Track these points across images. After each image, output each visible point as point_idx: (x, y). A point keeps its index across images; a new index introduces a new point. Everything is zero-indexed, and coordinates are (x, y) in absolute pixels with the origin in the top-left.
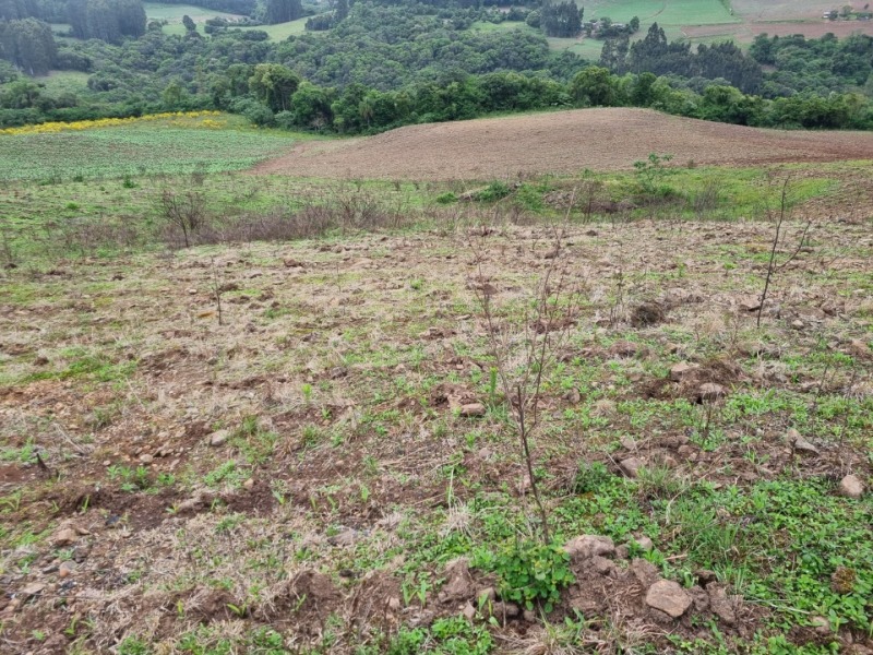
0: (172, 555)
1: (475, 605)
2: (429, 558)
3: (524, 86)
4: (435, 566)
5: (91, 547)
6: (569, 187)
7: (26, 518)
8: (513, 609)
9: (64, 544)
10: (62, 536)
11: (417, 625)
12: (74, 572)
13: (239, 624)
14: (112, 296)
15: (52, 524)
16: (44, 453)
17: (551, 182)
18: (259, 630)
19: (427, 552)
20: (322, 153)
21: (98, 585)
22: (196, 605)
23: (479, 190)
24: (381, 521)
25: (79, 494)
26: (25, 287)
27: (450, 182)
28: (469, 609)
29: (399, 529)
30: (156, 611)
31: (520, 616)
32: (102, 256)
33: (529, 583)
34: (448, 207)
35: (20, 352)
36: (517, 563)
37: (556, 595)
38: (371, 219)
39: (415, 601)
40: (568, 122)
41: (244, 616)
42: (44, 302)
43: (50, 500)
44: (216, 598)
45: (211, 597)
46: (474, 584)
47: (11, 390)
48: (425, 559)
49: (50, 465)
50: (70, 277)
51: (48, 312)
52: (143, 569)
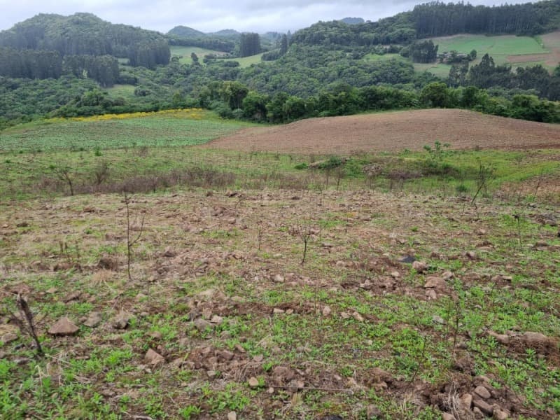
3: (388, 95)
17: (368, 159)
23: (322, 162)
34: (303, 172)
40: (410, 118)
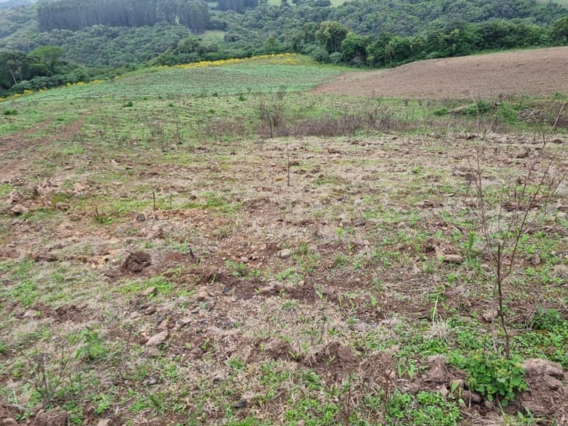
0: (257, 316)
1: (449, 388)
2: (416, 351)
3: (512, 30)
4: (421, 357)
5: (215, 303)
6: (541, 106)
7: (184, 282)
8: (477, 398)
9: (202, 299)
10: (202, 294)
11: (407, 392)
12: (206, 315)
13: (295, 364)
14: (229, 164)
15: (196, 287)
16: (194, 249)
17: (526, 102)
18: (306, 371)
19: (414, 347)
20: (357, 79)
21: (218, 325)
22: (271, 348)
23: (466, 107)
24: (383, 321)
25: (210, 273)
26: (186, 156)
27: (446, 101)
28: (444, 391)
29: (396, 329)
30: (249, 346)
31: (481, 403)
32: (226, 140)
33: (491, 382)
34: (442, 118)
35: (183, 191)
36: (483, 367)
37: (511, 395)
38: (387, 125)
39: (406, 376)
40: (546, 56)
41: (298, 360)
42: (194, 165)
43: (196, 274)
44: (282, 346)
45: (280, 345)
46: (449, 375)
47: (178, 211)
48: (413, 351)
49: (196, 255)
50: (209, 151)
51: (197, 170)
52: (242, 321)
